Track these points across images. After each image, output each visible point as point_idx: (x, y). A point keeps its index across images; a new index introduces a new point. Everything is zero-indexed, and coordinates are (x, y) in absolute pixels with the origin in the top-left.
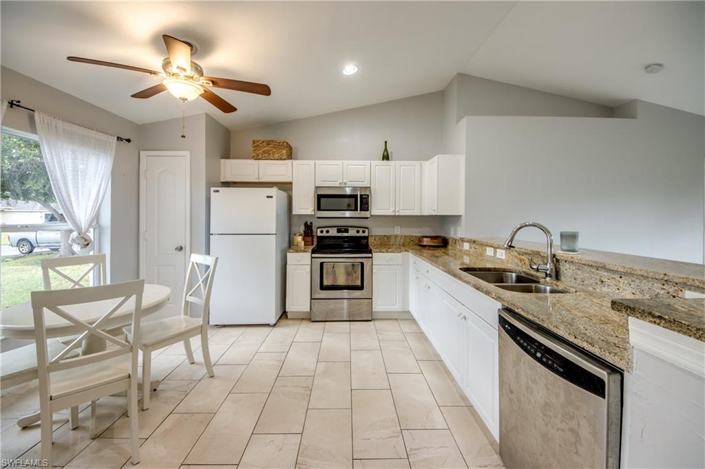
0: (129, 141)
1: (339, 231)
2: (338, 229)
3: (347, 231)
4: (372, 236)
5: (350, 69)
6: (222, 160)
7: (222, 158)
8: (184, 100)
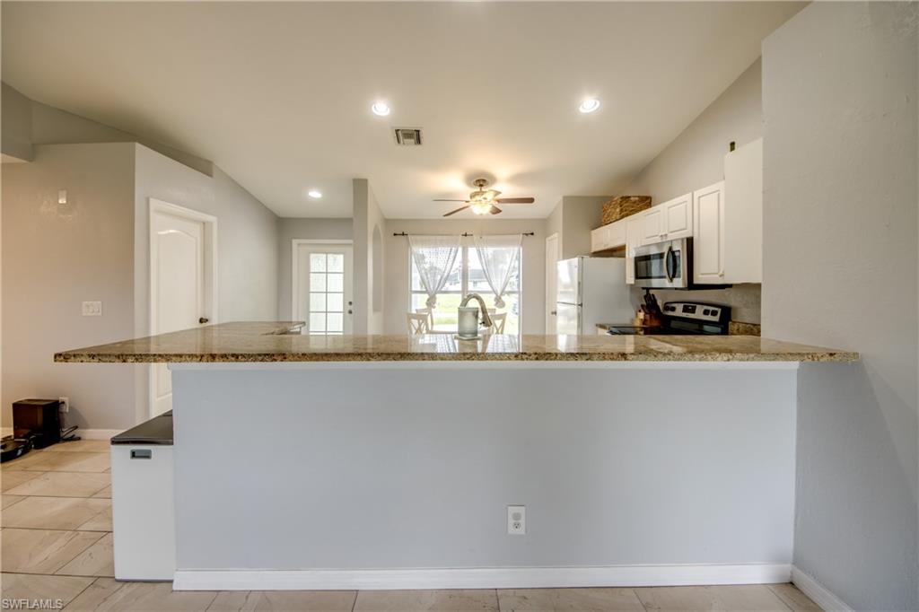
0: (532, 234)
1: (686, 309)
2: (684, 306)
3: (693, 311)
4: (735, 322)
5: (589, 105)
6: (593, 232)
7: (594, 229)
8: (481, 215)
